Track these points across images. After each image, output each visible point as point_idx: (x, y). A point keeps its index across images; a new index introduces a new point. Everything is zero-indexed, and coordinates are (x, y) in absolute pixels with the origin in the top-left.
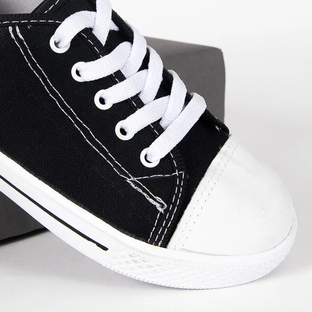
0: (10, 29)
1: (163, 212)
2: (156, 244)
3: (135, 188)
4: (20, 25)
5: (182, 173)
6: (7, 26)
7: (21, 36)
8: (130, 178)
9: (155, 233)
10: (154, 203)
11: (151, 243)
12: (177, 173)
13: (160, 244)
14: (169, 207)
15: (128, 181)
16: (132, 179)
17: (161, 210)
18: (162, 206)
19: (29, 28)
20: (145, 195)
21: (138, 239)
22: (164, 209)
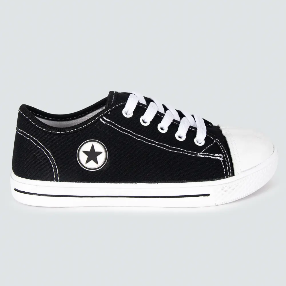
0: (101, 120)
1: (222, 159)
2: (230, 176)
3: (204, 157)
4: (105, 115)
5: (217, 140)
6: (99, 119)
7: (108, 120)
8: (198, 154)
9: (226, 171)
10: (216, 158)
11: (227, 177)
12: (215, 141)
13: (231, 175)
14: (223, 156)
15: (198, 156)
16: (199, 154)
17: (221, 159)
18: (220, 157)
19: (109, 114)
20: (210, 157)
21: (220, 179)
22: (222, 158)
